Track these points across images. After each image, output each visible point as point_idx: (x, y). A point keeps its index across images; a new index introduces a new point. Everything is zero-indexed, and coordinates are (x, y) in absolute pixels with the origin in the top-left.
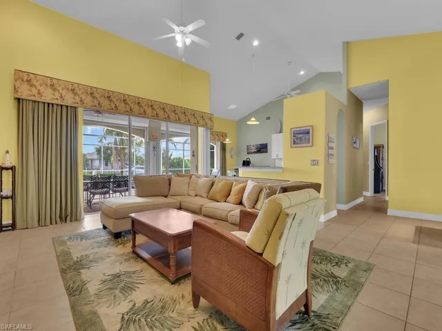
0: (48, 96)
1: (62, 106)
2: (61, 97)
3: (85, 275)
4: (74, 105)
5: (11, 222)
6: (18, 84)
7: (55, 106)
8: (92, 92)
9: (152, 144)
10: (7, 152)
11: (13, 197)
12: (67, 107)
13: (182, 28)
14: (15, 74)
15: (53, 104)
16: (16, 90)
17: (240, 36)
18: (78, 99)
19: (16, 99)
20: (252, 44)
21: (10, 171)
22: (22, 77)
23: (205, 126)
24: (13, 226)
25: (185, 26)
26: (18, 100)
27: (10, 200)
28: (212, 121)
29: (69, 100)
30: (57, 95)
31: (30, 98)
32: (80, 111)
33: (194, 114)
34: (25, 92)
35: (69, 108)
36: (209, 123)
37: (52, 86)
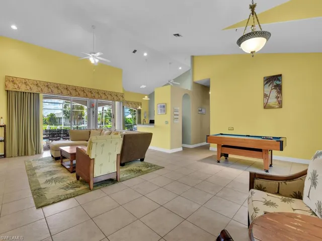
0: (23, 88)
1: (31, 93)
2: (30, 88)
3: (36, 171)
4: (37, 93)
5: (3, 154)
6: (7, 83)
7: (27, 94)
8: (48, 85)
9: (92, 109)
10: (2, 118)
11: (4, 141)
12: (34, 93)
13: (93, 55)
14: (6, 78)
15: (26, 93)
16: (6, 86)
17: (135, 51)
18: (40, 89)
19: (6, 90)
20: (143, 55)
21: (3, 128)
22: (9, 80)
23: (119, 100)
24: (5, 156)
25: (94, 53)
26: (8, 91)
27: (3, 143)
28: (123, 97)
29: (35, 90)
30: (28, 88)
31: (14, 90)
32: (41, 95)
33: (111, 94)
34: (11, 87)
35: (35, 95)
36: (121, 98)
37: (25, 83)
